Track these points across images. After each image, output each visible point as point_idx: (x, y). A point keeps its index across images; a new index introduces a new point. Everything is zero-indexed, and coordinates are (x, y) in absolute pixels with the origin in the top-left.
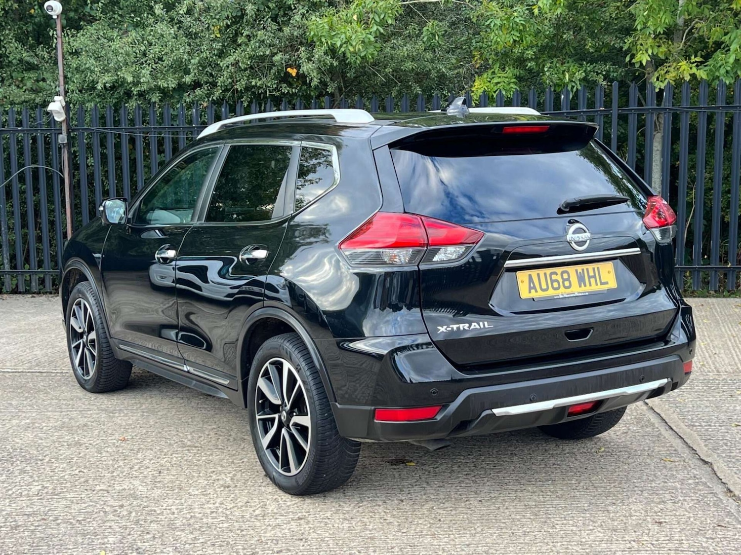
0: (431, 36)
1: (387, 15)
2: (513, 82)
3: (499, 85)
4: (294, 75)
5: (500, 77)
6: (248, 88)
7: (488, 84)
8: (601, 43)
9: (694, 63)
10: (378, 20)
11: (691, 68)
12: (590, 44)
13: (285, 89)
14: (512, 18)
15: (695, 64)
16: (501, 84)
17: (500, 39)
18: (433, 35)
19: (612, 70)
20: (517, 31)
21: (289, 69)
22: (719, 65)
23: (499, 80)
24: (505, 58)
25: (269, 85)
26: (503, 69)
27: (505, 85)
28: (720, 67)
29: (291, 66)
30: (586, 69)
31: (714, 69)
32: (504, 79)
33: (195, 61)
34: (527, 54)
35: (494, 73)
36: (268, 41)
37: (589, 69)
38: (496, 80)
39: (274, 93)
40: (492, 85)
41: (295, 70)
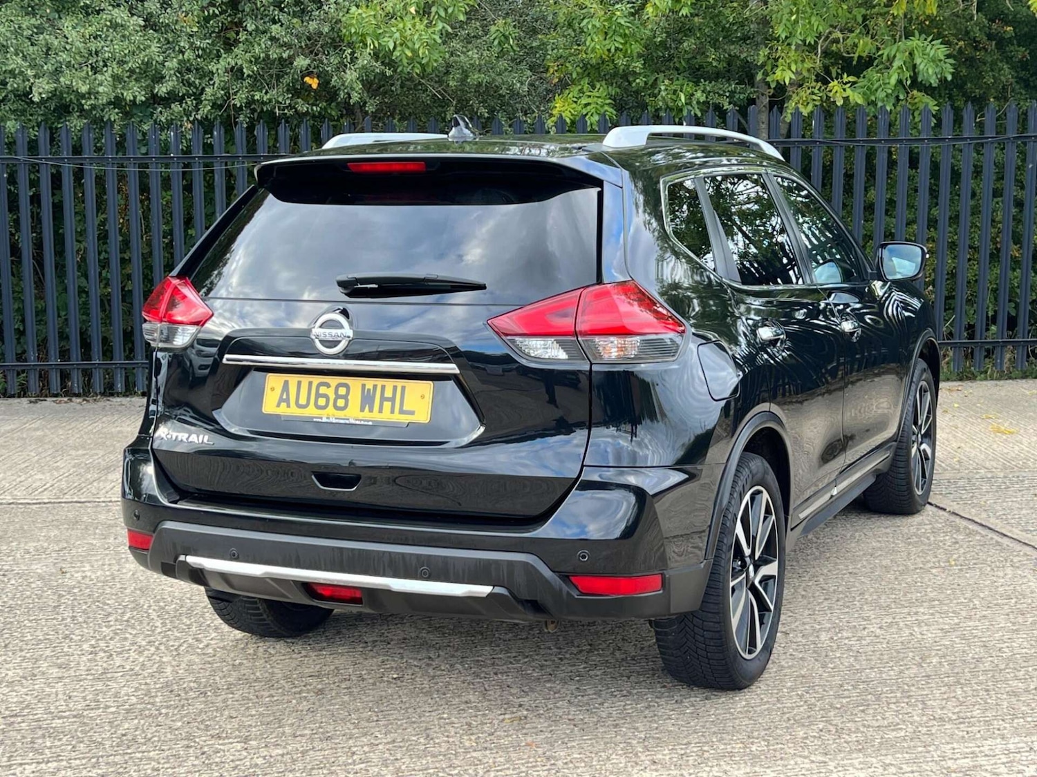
0: (502, 38)
1: (456, 9)
2: (609, 104)
3: (589, 107)
4: (315, 86)
5: (590, 96)
6: (250, 102)
7: (574, 105)
8: (727, 55)
9: (847, 83)
10: (443, 14)
11: (844, 90)
12: (714, 57)
13: (302, 107)
14: (614, 19)
15: (849, 85)
16: (592, 106)
17: (597, 46)
18: (506, 38)
19: (738, 91)
20: (621, 36)
21: (307, 79)
22: (875, 87)
23: (589, 100)
24: (595, 72)
25: (280, 99)
26: (593, 87)
27: (598, 107)
28: (876, 90)
29: (310, 74)
30: (705, 89)
31: (868, 92)
32: (596, 99)
33: (173, 64)
34: (635, 67)
35: (581, 91)
36: (285, 39)
37: (708, 89)
38: (584, 101)
39: (286, 111)
40: (580, 108)
41: (316, 81)
